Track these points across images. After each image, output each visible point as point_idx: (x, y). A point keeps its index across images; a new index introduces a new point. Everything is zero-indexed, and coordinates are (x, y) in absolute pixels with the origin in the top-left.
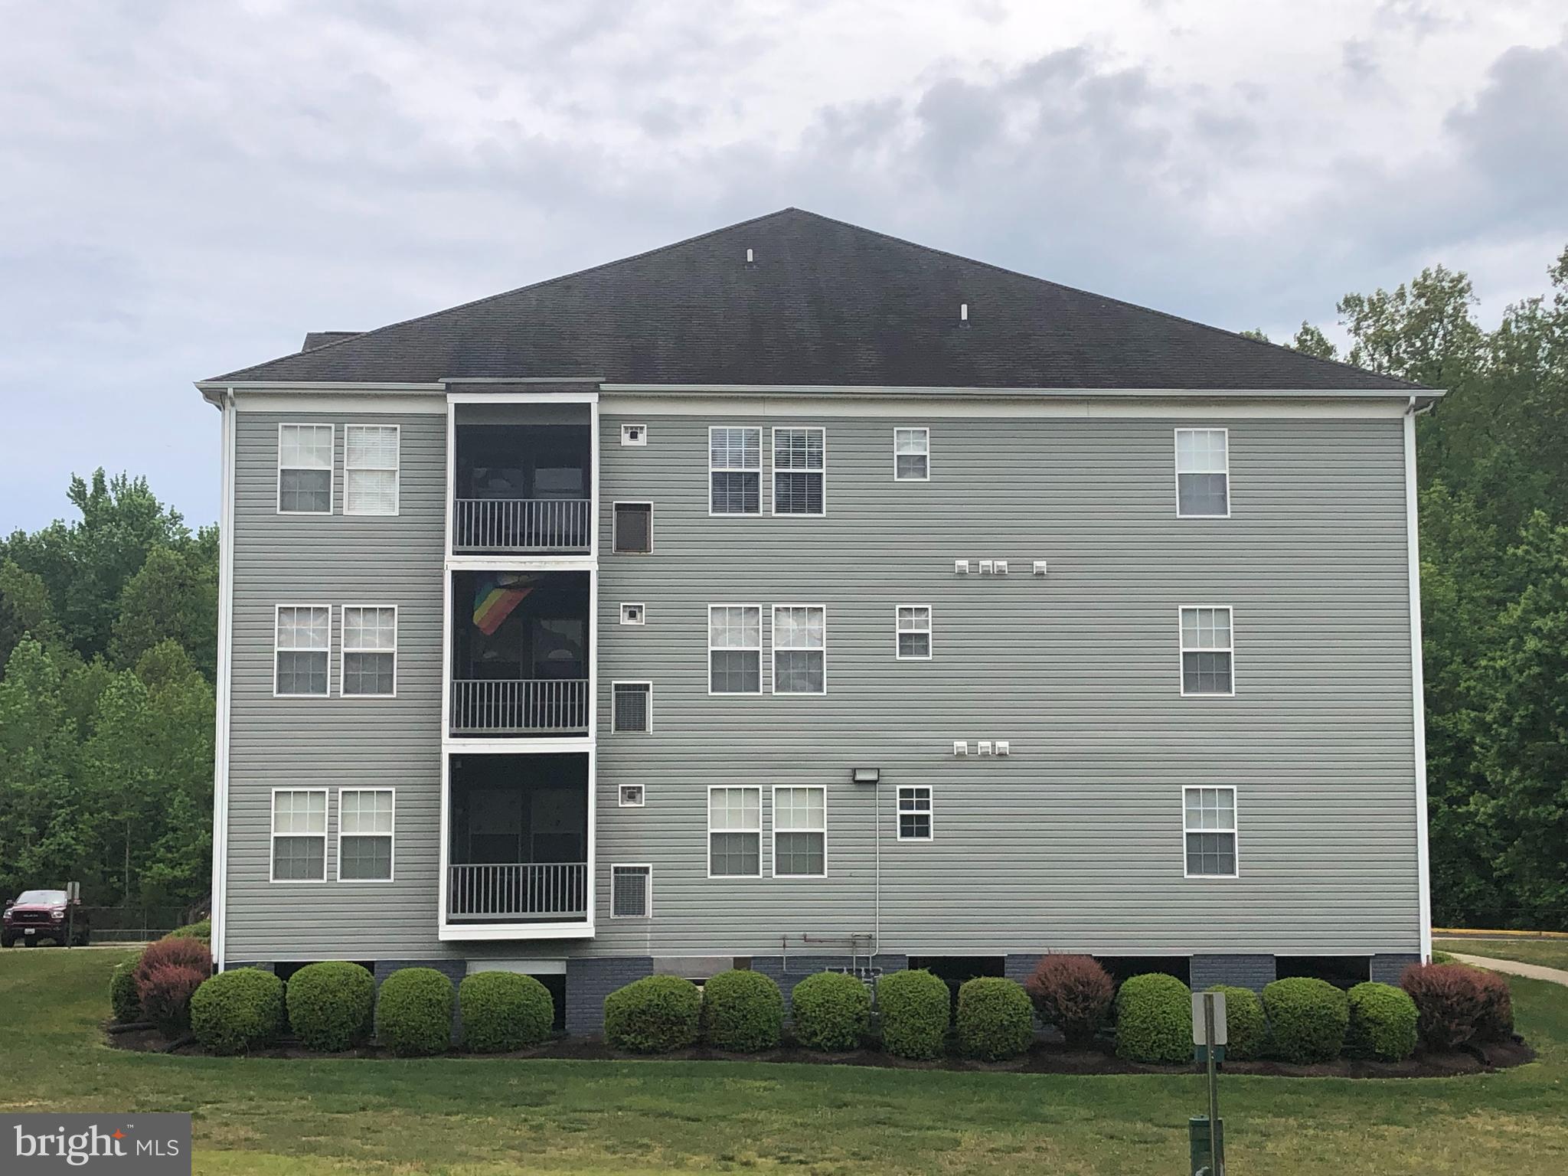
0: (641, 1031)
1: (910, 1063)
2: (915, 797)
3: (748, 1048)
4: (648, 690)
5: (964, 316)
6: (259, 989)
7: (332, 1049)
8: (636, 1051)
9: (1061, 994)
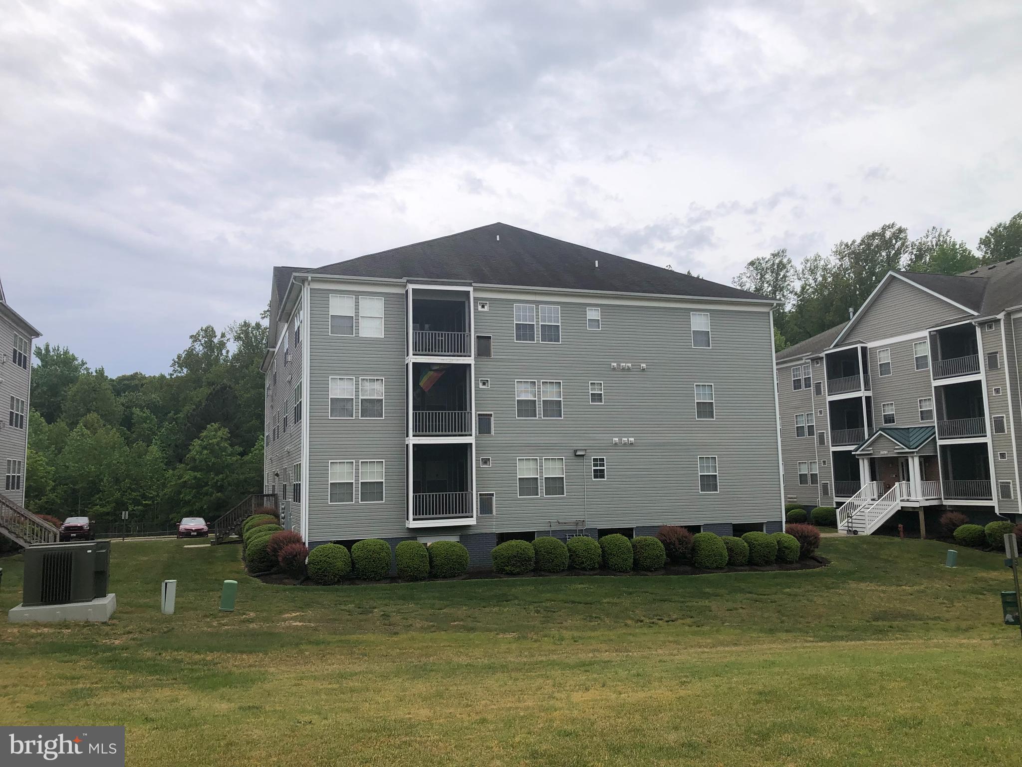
0: (513, 565)
1: (621, 574)
2: (599, 462)
3: (557, 570)
4: (492, 416)
5: (597, 266)
6: (342, 553)
7: (377, 579)
8: (511, 574)
9: (677, 543)
